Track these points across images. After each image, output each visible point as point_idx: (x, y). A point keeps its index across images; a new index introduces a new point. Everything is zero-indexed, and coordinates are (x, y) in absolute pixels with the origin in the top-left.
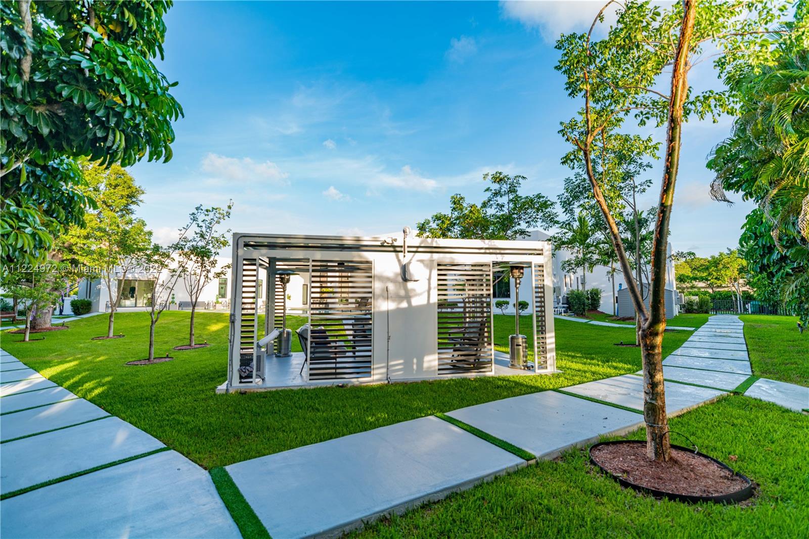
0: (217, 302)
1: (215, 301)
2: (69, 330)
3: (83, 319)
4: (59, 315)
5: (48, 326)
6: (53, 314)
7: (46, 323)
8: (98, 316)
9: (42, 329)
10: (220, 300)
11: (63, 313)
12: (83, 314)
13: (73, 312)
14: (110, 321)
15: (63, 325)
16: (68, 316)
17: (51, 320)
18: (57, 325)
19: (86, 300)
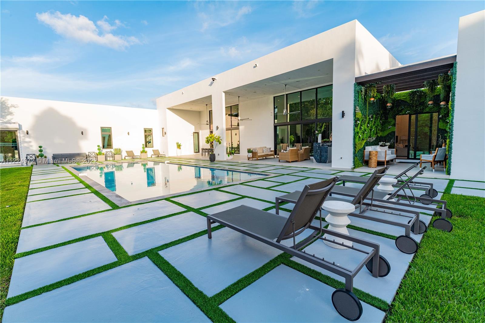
0: (99, 154)
1: (96, 153)
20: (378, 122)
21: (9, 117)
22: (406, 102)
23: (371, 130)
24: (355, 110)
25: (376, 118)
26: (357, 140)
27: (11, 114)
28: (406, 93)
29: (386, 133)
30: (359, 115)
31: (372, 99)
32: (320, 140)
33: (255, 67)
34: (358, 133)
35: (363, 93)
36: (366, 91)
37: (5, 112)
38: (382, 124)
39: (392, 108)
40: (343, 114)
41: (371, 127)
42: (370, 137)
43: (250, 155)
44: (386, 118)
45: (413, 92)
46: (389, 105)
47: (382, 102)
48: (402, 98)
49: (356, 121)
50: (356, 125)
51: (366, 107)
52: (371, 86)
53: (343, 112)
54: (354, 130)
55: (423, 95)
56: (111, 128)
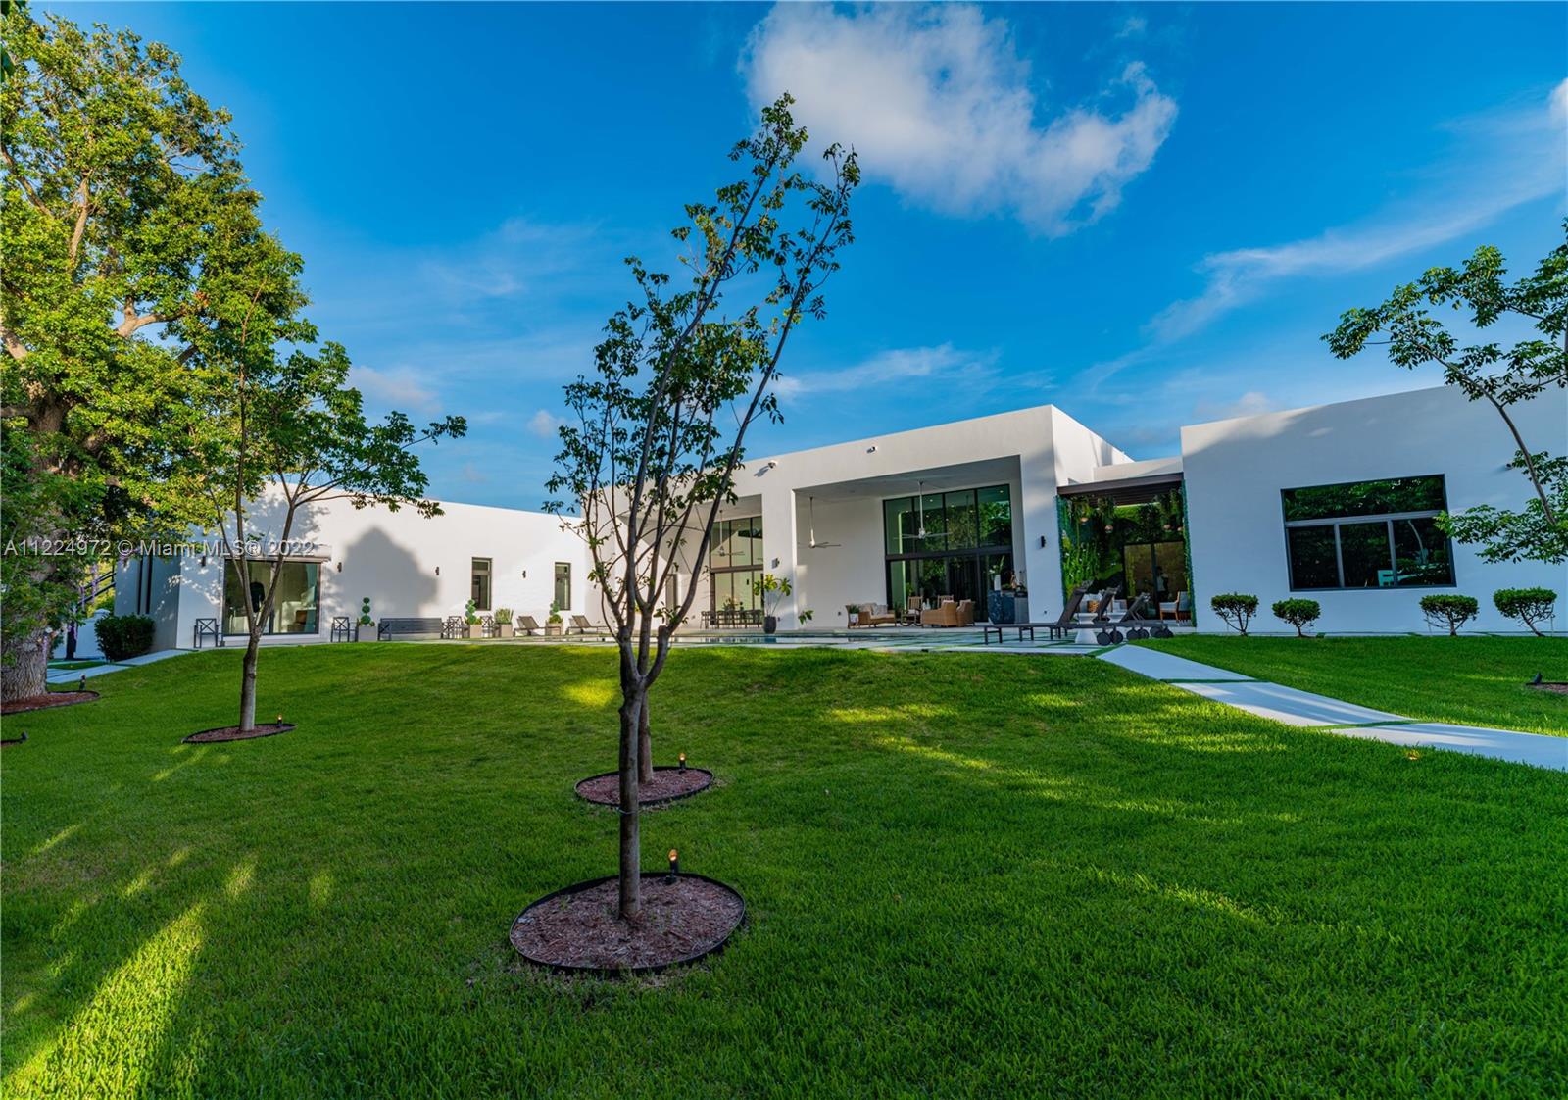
0: (471, 620)
1: (464, 618)
2: (101, 703)
3: (135, 672)
4: (66, 659)
5: (37, 691)
6: (51, 658)
7: (30, 685)
8: (176, 659)
9: (18, 702)
10: (478, 614)
11: (75, 655)
12: (130, 656)
13: (103, 649)
14: (246, 675)
15: (81, 687)
16: (89, 663)
17: (45, 675)
18: (64, 689)
19: (138, 617)
20: (1095, 555)
21: (310, 536)
22: (1134, 523)
23: (1085, 567)
24: (1061, 536)
25: (1091, 548)
26: (1067, 582)
27: (315, 528)
28: (1136, 508)
29: (1108, 574)
30: (1068, 544)
31: (1084, 520)
32: (997, 586)
33: (870, 451)
34: (1068, 571)
35: (1070, 510)
36: (1073, 506)
37: (305, 525)
38: (1100, 559)
39: (1114, 531)
40: (1043, 542)
41: (1085, 563)
42: (1084, 579)
43: (855, 617)
44: (1106, 549)
45: (1142, 508)
46: (1108, 528)
47: (1097, 522)
48: (1127, 516)
49: (1063, 552)
50: (1064, 559)
51: (1075, 530)
52: (1080, 500)
53: (1042, 538)
54: (1062, 566)
55: (1155, 514)
56: (490, 559)
